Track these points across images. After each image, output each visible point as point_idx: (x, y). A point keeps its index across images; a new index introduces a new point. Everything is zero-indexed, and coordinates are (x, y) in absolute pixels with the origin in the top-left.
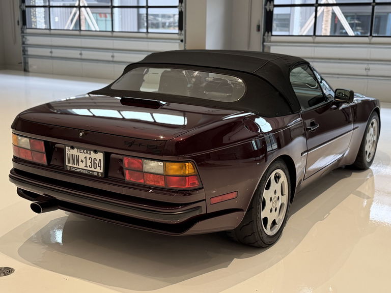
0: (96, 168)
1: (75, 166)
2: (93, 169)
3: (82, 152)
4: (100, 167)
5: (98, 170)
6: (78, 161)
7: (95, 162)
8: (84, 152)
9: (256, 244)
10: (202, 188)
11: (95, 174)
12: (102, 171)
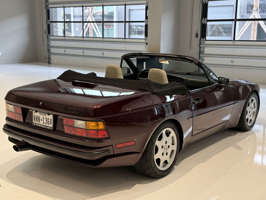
0: (49, 124)
1: (38, 123)
2: (47, 125)
3: (41, 114)
4: (51, 124)
5: (50, 125)
6: (39, 119)
7: (49, 120)
8: (42, 114)
9: (151, 175)
10: (110, 138)
11: (48, 128)
12: (52, 126)
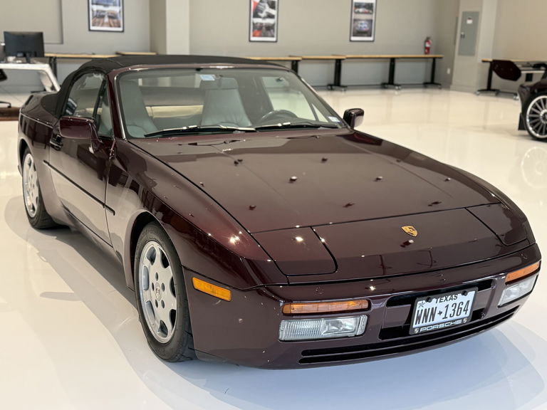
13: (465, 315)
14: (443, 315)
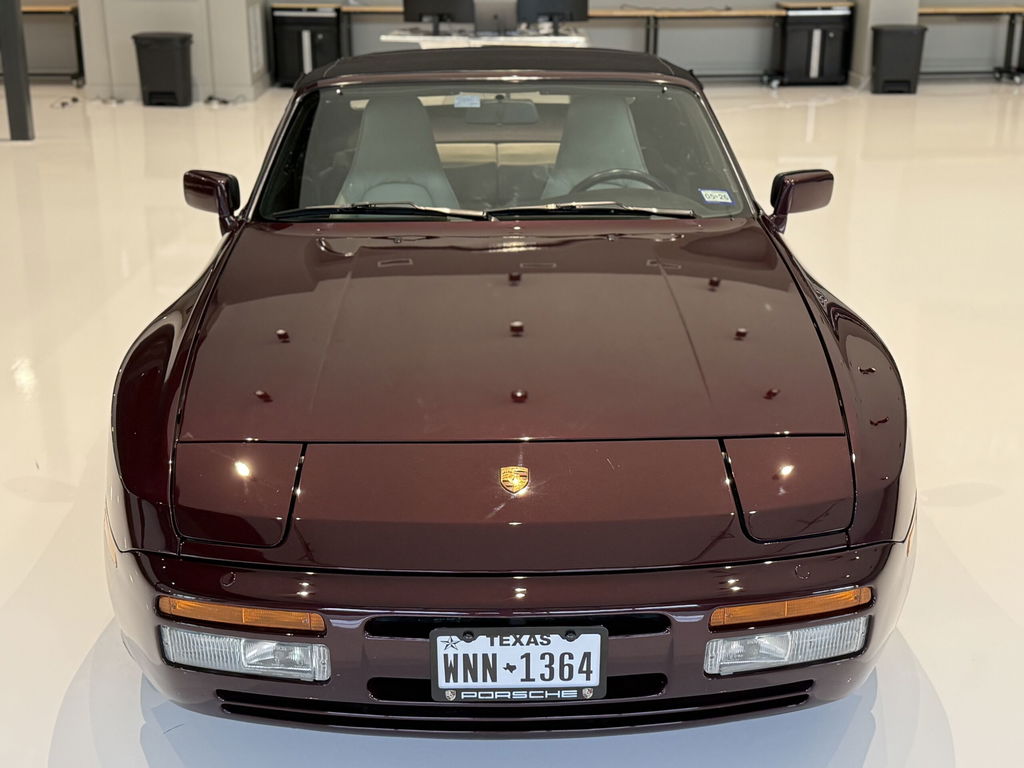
13: (588, 682)
14: (521, 672)
